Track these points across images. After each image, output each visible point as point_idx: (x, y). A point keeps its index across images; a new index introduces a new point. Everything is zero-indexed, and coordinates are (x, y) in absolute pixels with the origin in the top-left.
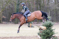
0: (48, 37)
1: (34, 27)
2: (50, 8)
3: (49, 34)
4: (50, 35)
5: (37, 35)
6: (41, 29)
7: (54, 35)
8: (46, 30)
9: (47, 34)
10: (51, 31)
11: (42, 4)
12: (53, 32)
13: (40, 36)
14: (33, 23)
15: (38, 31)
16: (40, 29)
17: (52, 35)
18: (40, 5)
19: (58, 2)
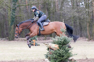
0: (61, 61)
1: (39, 45)
2: (65, 14)
3: (63, 56)
4: (65, 57)
5: (44, 57)
6: (51, 49)
7: (71, 58)
8: (58, 50)
9: (61, 56)
10: (67, 52)
11: (51, 9)
12: (70, 54)
13: (50, 59)
14: (37, 39)
15: (46, 52)
16: (49, 49)
17: (69, 57)
18: (48, 10)
19: (77, 5)
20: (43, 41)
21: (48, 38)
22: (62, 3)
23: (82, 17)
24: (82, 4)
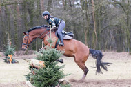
0: (49, 84)
1: (18, 62)
3: (51, 77)
4: (54, 79)
5: (24, 79)
6: (34, 67)
7: (62, 80)
8: (44, 68)
9: (47, 76)
10: (56, 70)
11: (34, 11)
12: (60, 73)
13: (32, 81)
14: (15, 53)
15: (27, 71)
16: (31, 67)
18: (30, 12)
19: (71, 6)
20: (23, 56)
21: (29, 51)
22: (50, 2)
23: (77, 22)
24: (78, 4)
